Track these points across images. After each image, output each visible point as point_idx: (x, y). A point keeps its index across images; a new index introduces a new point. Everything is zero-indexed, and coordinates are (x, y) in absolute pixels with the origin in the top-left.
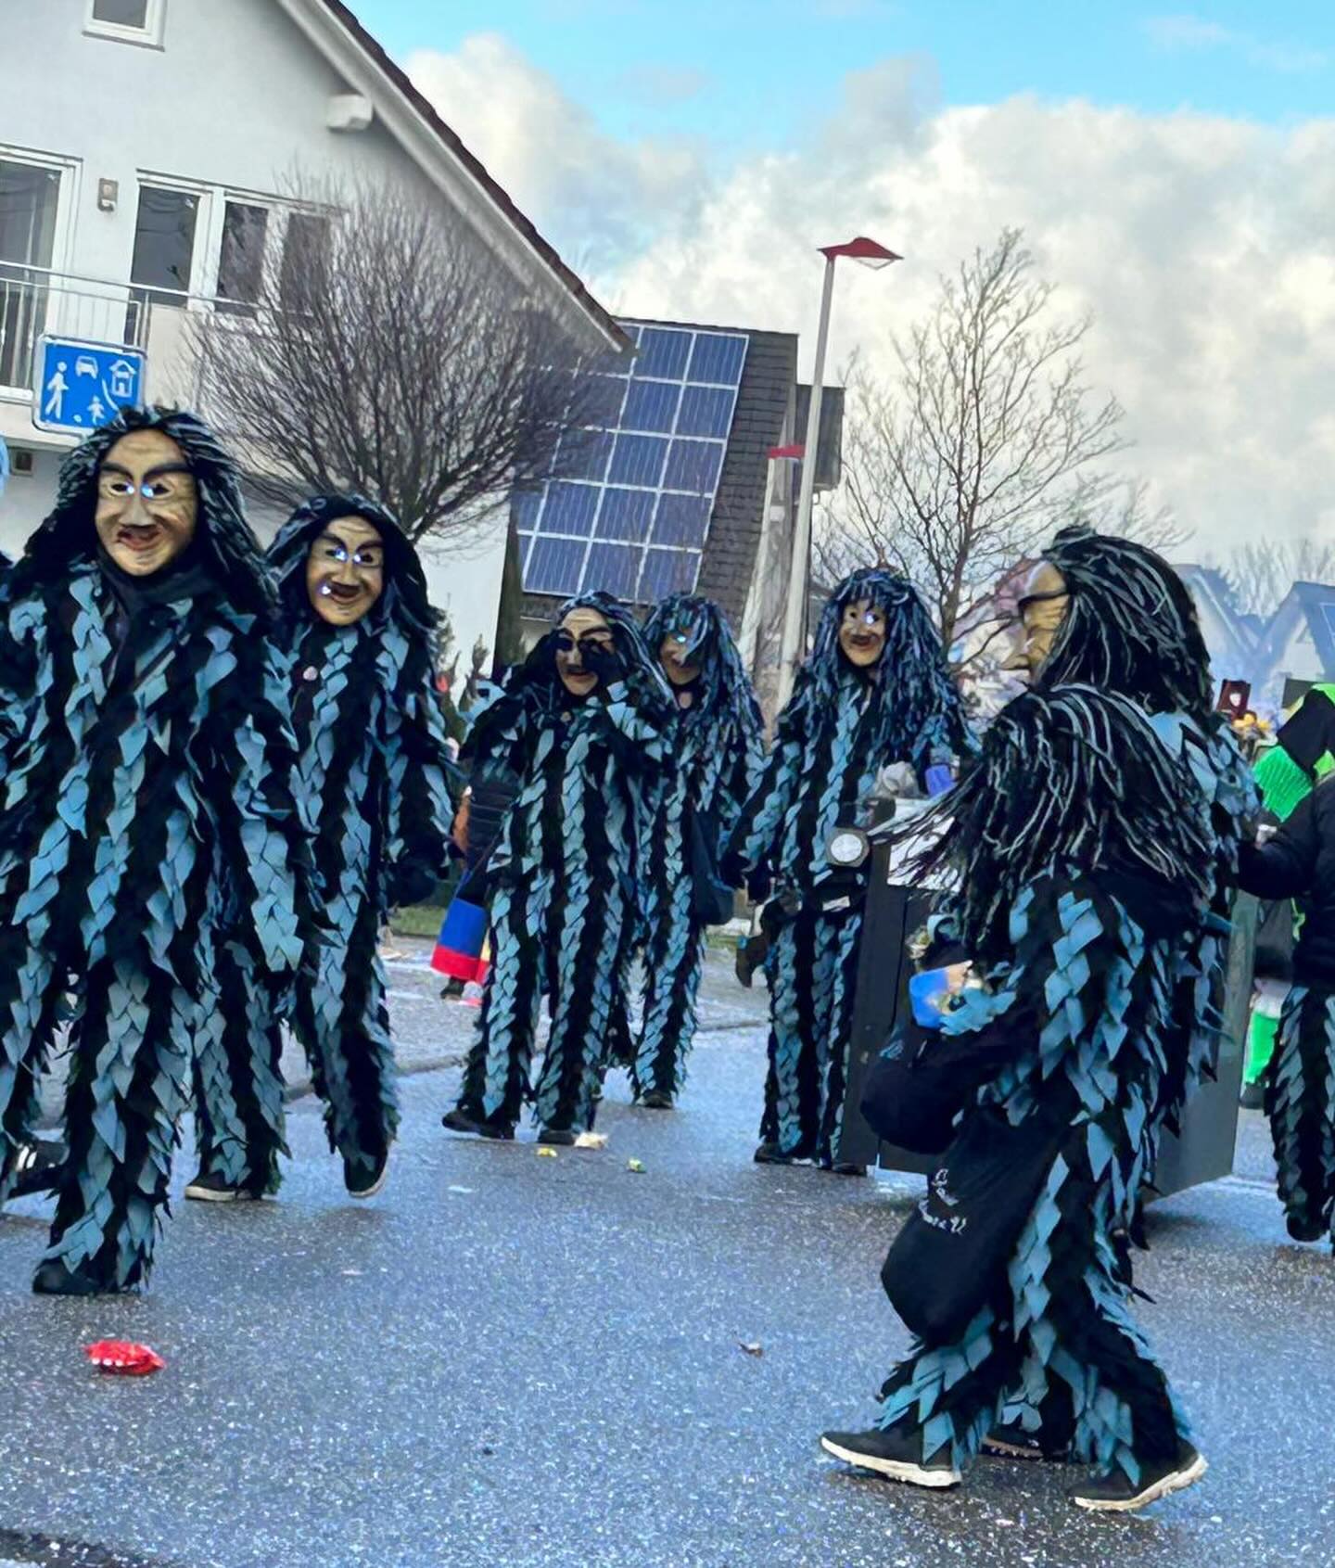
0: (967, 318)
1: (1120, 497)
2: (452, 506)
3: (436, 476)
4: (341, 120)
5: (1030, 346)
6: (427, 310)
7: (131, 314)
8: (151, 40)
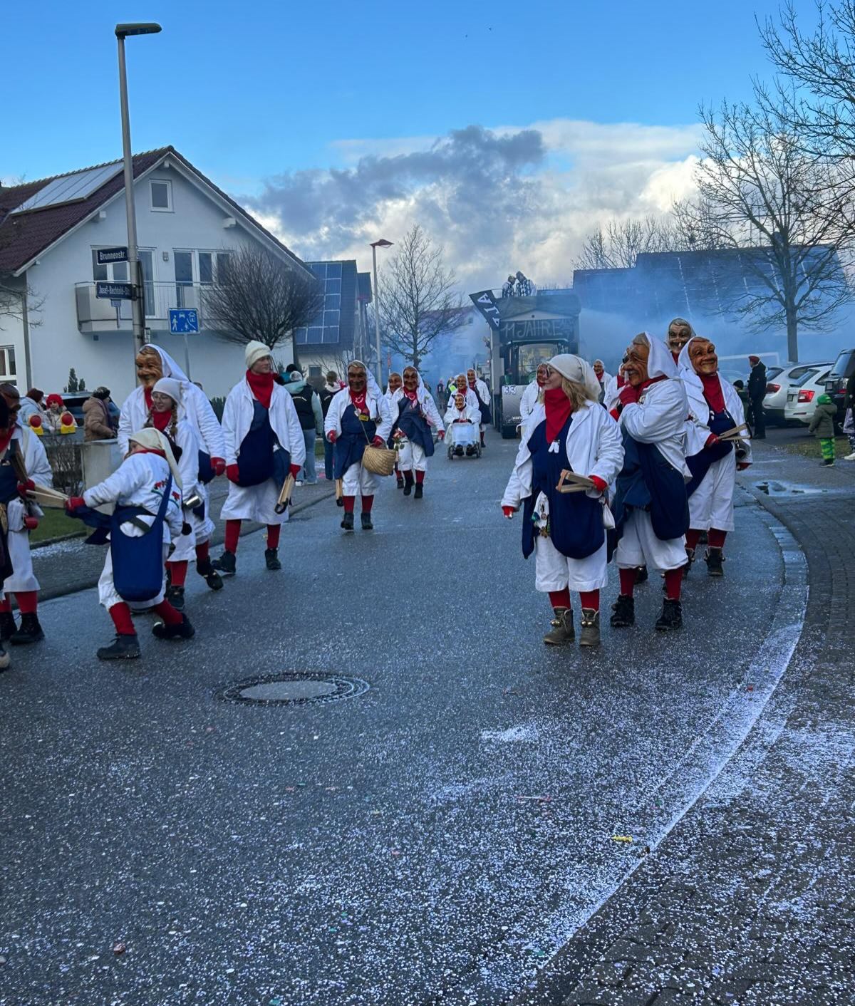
0: (408, 253)
1: (457, 298)
2: (282, 335)
4: (228, 225)
5: (426, 258)
6: (266, 280)
7: (178, 290)
8: (171, 210)
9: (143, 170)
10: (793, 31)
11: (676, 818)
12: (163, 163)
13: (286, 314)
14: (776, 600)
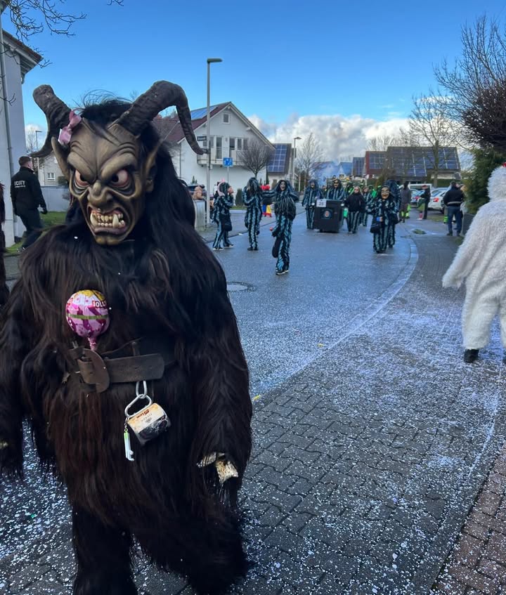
0: (308, 142)
2: (261, 169)
4: (247, 130)
5: (314, 144)
6: (257, 149)
7: (230, 151)
9: (221, 110)
10: (445, 69)
11: (341, 339)
13: (263, 161)
14: (402, 270)
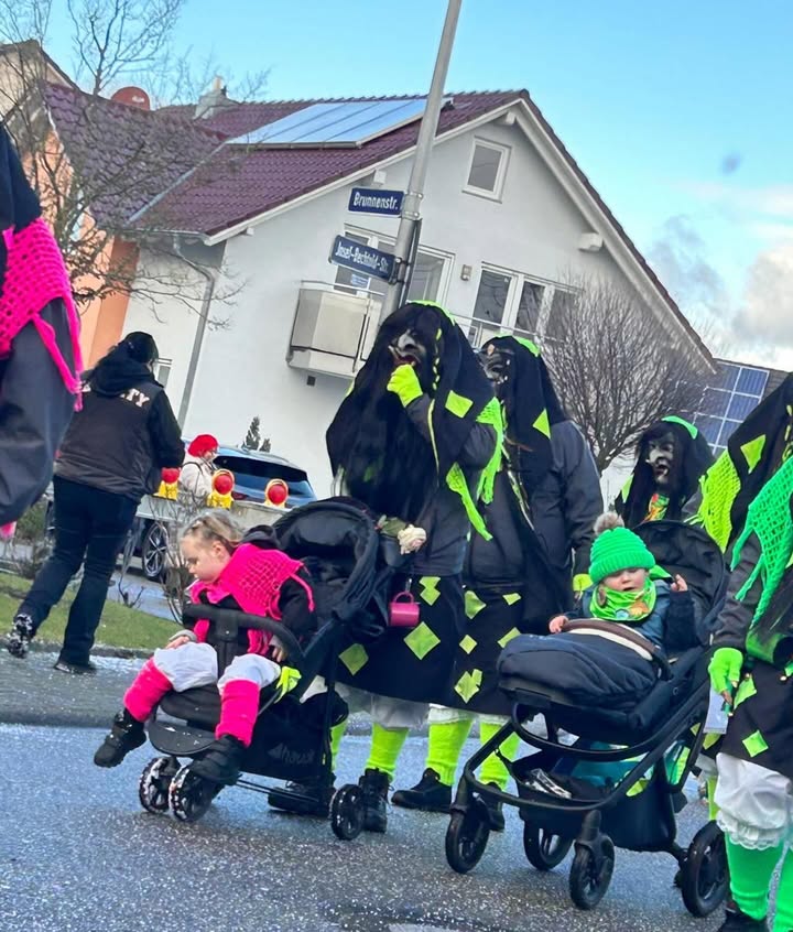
3: (624, 429)
4: (586, 246)
6: (628, 344)
8: (496, 198)
9: (468, 119)
12: (504, 116)
13: (647, 413)
